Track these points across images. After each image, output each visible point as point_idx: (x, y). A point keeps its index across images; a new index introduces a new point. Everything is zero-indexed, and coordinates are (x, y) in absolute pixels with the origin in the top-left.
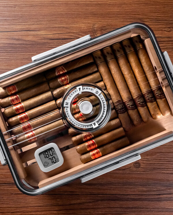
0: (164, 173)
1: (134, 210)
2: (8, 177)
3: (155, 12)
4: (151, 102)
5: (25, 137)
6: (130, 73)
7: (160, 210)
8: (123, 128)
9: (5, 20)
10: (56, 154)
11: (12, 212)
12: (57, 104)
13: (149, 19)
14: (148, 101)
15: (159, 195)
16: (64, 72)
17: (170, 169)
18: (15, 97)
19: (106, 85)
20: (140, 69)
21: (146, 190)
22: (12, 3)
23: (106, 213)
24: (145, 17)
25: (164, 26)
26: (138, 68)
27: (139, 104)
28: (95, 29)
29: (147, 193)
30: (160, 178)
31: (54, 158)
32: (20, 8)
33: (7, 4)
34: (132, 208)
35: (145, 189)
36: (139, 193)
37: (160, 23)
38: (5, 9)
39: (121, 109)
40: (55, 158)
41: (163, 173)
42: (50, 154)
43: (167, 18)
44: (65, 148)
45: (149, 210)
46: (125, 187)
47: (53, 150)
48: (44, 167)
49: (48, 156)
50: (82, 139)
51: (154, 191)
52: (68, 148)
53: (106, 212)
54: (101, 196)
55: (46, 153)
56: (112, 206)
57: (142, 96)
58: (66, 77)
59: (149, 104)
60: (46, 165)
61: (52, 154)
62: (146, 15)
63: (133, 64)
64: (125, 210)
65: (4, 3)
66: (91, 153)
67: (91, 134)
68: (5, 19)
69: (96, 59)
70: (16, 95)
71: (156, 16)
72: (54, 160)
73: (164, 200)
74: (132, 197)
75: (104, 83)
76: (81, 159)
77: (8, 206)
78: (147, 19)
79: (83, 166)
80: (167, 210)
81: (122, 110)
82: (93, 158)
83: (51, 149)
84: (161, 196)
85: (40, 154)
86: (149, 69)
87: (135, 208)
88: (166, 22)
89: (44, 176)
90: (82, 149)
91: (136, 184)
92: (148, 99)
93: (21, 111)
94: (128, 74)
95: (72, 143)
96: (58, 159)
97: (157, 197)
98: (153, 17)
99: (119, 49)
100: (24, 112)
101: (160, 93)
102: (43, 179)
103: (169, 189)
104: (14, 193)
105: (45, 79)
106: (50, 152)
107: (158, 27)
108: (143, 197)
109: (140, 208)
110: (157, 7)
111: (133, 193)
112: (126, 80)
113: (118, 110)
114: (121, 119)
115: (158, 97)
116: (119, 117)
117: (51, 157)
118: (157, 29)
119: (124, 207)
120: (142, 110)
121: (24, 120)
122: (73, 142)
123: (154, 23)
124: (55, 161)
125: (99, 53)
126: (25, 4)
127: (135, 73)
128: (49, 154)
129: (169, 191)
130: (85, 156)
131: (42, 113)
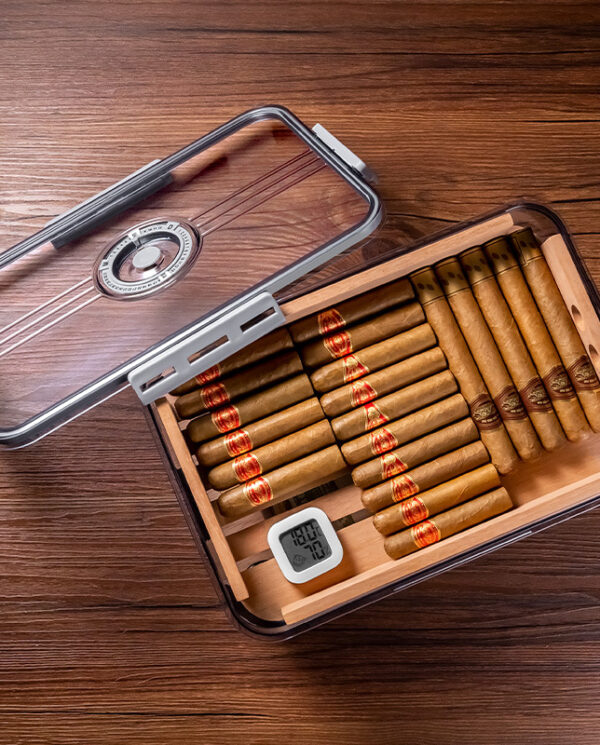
0: (516, 572)
1: (438, 668)
2: (108, 588)
3: (482, 158)
4: (566, 398)
5: (243, 494)
6: (509, 324)
7: (507, 668)
8: (495, 465)
9: (98, 183)
10: (321, 535)
11: (121, 680)
12: (324, 405)
13: (467, 174)
14: (557, 395)
15: (505, 628)
16: (339, 324)
17: (532, 560)
18: (215, 389)
19: (448, 357)
20: (534, 315)
21: (469, 616)
22: (113, 140)
23: (368, 678)
24: (456, 170)
25: (508, 193)
26: (530, 312)
27: (535, 403)
28: (329, 201)
29: (475, 625)
30: (504, 586)
31: (317, 545)
32: (137, 153)
33: (101, 143)
34: (434, 664)
35: (465, 614)
36: (453, 625)
37: (496, 184)
38: (97, 155)
39: (487, 418)
40: (321, 546)
41: (512, 572)
42: (308, 535)
43: (514, 172)
44: (343, 522)
45: (479, 668)
46: (415, 608)
47: (314, 525)
48: (295, 570)
49: (301, 540)
50: (390, 495)
51: (491, 619)
52: (349, 521)
53: (367, 675)
54: (353, 633)
55: (298, 532)
56: (382, 661)
57: (540, 383)
58: (345, 338)
59: (560, 405)
60: (298, 564)
61: (312, 536)
62: (458, 166)
63: (515, 302)
64: (416, 670)
65: (93, 141)
66: (414, 532)
67: (411, 483)
68: (97, 180)
69: (419, 290)
70: (217, 385)
71: (486, 167)
72: (318, 550)
73: (519, 643)
74: (434, 635)
75: (443, 352)
76: (386, 547)
77: (109, 662)
78: (462, 174)
79: (392, 564)
80: (527, 668)
81: (490, 420)
82: (418, 544)
83: (311, 523)
84: (508, 632)
85: (282, 537)
86: (558, 313)
87: (442, 664)
88: (511, 182)
89: (292, 592)
90: (390, 521)
91: (444, 600)
92: (558, 391)
93: (231, 426)
94: (504, 328)
95: (362, 507)
96: (328, 547)
97: (498, 634)
98: (477, 171)
99: (479, 264)
100: (239, 429)
101: (587, 374)
102: (292, 602)
103: (530, 613)
104: (127, 630)
105: (289, 344)
106: (307, 530)
107: (493, 195)
108: (462, 635)
109: (455, 664)
110: (489, 144)
111: (437, 625)
112: (498, 342)
113: (480, 421)
114: (488, 444)
115: (582, 385)
116: (483, 438)
117: (310, 543)
118: (488, 201)
119: (413, 661)
120: (542, 420)
121: (239, 449)
122: (365, 505)
123: (479, 184)
124: (321, 554)
125: (429, 274)
126: (149, 143)
127: (520, 323)
128: (305, 534)
129: (529, 617)
130: (397, 541)
131: (287, 429)
